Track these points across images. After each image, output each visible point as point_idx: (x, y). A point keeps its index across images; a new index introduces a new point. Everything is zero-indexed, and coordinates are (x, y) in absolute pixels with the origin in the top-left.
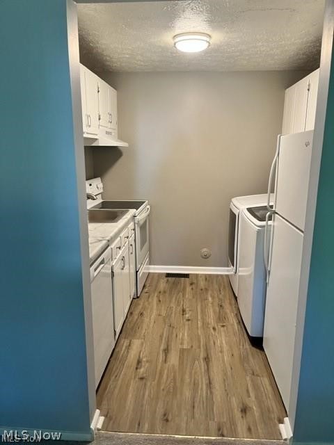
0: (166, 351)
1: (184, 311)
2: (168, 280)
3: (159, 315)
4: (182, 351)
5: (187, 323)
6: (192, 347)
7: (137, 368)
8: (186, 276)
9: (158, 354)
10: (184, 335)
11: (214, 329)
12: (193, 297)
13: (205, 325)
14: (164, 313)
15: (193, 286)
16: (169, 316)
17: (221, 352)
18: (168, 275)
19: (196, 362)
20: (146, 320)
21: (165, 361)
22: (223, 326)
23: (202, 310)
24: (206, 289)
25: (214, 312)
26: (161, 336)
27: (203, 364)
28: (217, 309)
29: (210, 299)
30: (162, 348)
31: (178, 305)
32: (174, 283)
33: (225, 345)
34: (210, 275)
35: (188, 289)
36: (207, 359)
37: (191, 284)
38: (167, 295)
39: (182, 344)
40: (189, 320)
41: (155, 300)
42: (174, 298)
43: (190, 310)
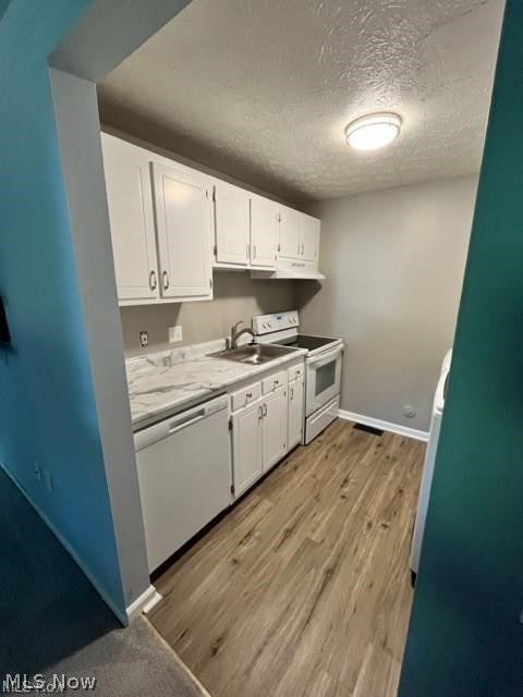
0: (289, 533)
1: (346, 481)
2: (353, 433)
3: (314, 477)
4: (308, 543)
5: (339, 501)
6: (322, 541)
7: (241, 543)
8: (378, 432)
9: (278, 532)
10: (325, 517)
11: (370, 525)
12: (370, 465)
13: (363, 512)
14: (319, 477)
15: (380, 448)
16: (324, 481)
17: (358, 570)
18: (359, 426)
19: (313, 571)
20: (296, 478)
21: (277, 549)
22: (385, 526)
23: (370, 488)
24: (395, 459)
25: (385, 498)
26: (296, 509)
27: (320, 577)
28: (392, 495)
29: (391, 474)
30: (286, 527)
31: (345, 470)
32: (357, 439)
33: (369, 561)
34: (410, 439)
35: (372, 451)
36: (330, 573)
37: (379, 446)
38: (340, 451)
39: (313, 531)
40: (343, 497)
41: (324, 452)
42: (344, 460)
43: (354, 483)
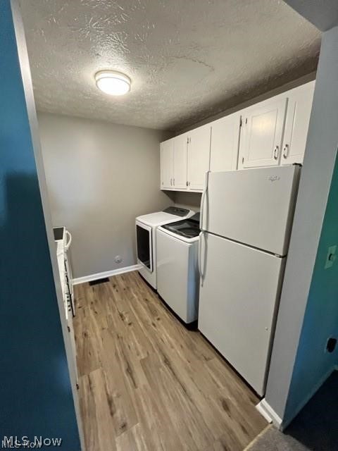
0: (129, 371)
1: (121, 316)
2: (93, 289)
3: (103, 329)
4: (143, 362)
5: (131, 327)
6: (148, 353)
7: (112, 414)
8: (106, 280)
9: (124, 378)
10: (134, 342)
11: (154, 325)
12: (122, 299)
13: (145, 323)
14: (106, 326)
15: (117, 287)
16: (111, 327)
17: (172, 347)
18: (92, 283)
19: (161, 370)
20: (93, 340)
21: (135, 385)
22: (158, 319)
23: (135, 309)
24: (128, 288)
25: (145, 307)
26: (116, 354)
27: (166, 369)
28: (146, 305)
29: (135, 295)
30: (124, 369)
31: (114, 311)
32: (100, 290)
33: (170, 339)
34: (124, 274)
35: (114, 291)
36: (167, 361)
37: (114, 286)
38: (99, 302)
39: (138, 354)
40: (130, 324)
41: (91, 312)
42: (107, 304)
43: (126, 313)
